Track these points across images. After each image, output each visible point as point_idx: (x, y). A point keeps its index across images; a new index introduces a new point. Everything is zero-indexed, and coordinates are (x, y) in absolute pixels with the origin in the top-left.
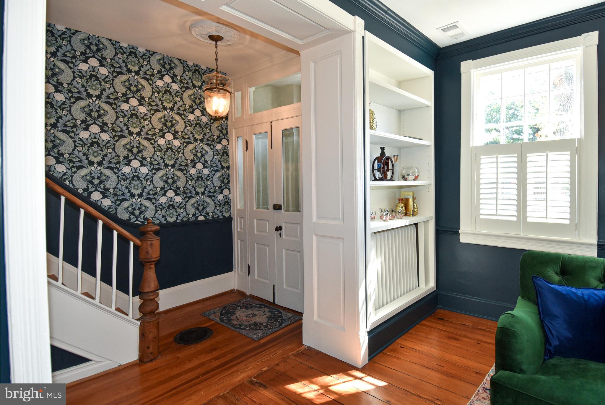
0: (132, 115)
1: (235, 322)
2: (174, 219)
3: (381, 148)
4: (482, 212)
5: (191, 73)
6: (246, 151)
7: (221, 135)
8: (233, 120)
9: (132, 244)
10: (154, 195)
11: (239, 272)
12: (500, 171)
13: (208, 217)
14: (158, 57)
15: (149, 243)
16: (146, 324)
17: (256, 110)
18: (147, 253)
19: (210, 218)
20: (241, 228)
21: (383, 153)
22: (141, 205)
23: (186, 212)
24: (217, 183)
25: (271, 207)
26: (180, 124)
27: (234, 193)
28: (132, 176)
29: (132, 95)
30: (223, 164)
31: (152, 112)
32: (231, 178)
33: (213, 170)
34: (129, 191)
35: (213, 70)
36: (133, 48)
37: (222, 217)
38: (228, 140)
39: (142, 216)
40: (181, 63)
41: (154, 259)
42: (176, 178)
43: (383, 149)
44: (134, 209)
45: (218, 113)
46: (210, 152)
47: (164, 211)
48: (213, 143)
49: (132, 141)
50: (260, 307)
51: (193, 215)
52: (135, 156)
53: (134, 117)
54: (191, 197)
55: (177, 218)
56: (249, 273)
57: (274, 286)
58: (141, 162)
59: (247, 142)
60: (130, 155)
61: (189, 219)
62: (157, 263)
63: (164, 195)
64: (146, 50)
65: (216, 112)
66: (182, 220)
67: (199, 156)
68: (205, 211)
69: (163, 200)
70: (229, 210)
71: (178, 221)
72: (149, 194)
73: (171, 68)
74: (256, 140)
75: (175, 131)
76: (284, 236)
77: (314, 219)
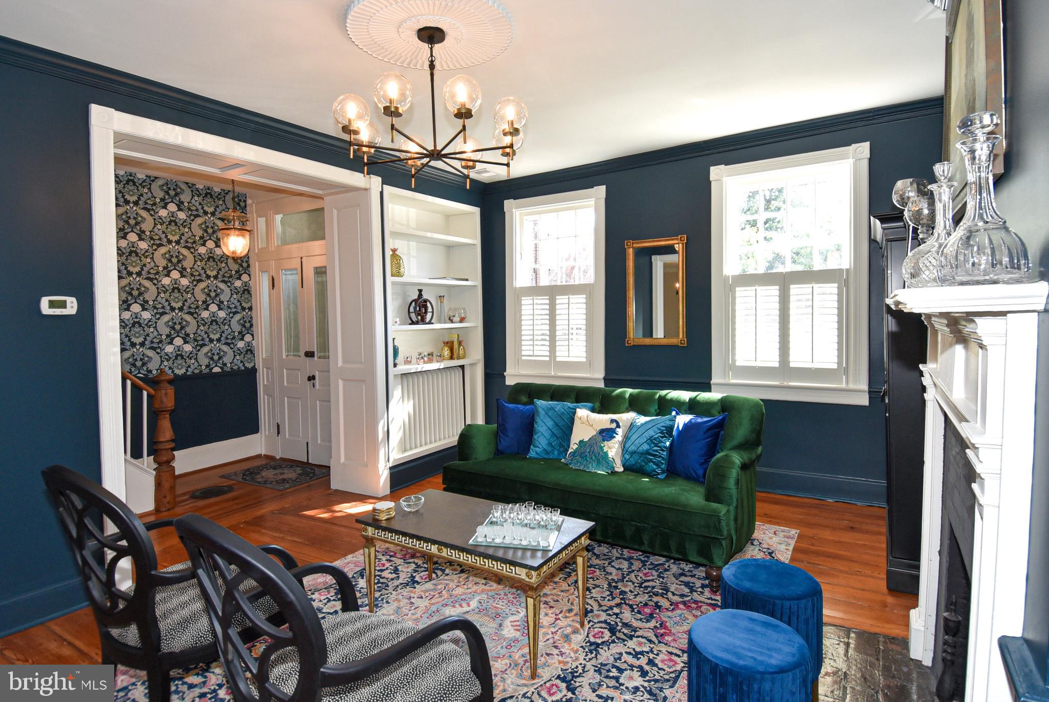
0: (131, 253)
1: (260, 480)
2: (183, 371)
3: (419, 290)
4: (523, 353)
5: (201, 198)
6: (273, 289)
7: (241, 269)
8: (256, 252)
9: (145, 393)
10: (158, 343)
11: (267, 433)
12: (536, 312)
13: (225, 369)
14: (160, 182)
15: (163, 392)
16: (162, 474)
17: (285, 242)
18: (162, 402)
19: (229, 370)
20: (268, 381)
21: (420, 295)
22: (143, 355)
23: (198, 362)
24: (237, 328)
25: (302, 354)
26: (188, 259)
27: (258, 339)
28: (132, 322)
29: (130, 230)
30: (244, 305)
31: (155, 247)
32: (254, 322)
33: (230, 312)
34: (130, 340)
35: (229, 191)
36: (131, 176)
37: (243, 368)
38: (249, 275)
39: (145, 368)
40: (189, 186)
41: (169, 409)
42: (184, 323)
43: (420, 291)
44: (136, 360)
45: (235, 253)
46: (227, 291)
47: (171, 361)
48: (231, 280)
49: (131, 283)
50: (291, 467)
51: (207, 366)
52: (136, 299)
53: (134, 255)
54: (204, 345)
55: (187, 370)
56: (278, 433)
57: (307, 443)
58: (142, 306)
59: (273, 279)
60: (130, 298)
61: (201, 371)
62: (172, 412)
63: (171, 343)
64: (146, 176)
65: (234, 252)
66: (193, 372)
67: (212, 296)
68: (221, 362)
69: (169, 349)
70: (252, 359)
71: (188, 373)
72: (152, 342)
73: (177, 195)
74: (284, 276)
75: (182, 268)
76: (317, 386)
77: (340, 364)
